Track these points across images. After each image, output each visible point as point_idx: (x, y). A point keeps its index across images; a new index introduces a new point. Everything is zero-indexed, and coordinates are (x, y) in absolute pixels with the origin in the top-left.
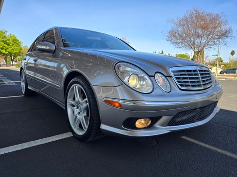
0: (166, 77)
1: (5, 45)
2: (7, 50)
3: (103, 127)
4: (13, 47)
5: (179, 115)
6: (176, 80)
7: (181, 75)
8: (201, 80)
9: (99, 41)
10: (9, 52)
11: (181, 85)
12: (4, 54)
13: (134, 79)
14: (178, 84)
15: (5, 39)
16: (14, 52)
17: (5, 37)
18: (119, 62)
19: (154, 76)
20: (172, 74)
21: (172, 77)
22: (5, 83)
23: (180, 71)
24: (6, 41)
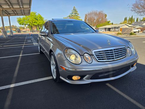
0: (90, 55)
1: (36, 20)
2: (37, 23)
3: (61, 78)
4: (39, 22)
5: (96, 75)
6: (96, 57)
7: (100, 53)
8: (115, 57)
9: (72, 26)
10: (38, 24)
11: (99, 59)
12: (36, 25)
13: (73, 57)
14: (97, 59)
15: (36, 17)
16: (40, 24)
17: (36, 16)
18: (67, 48)
19: (83, 55)
20: (94, 54)
21: (93, 55)
22: (33, 45)
23: (99, 52)
24: (36, 18)
